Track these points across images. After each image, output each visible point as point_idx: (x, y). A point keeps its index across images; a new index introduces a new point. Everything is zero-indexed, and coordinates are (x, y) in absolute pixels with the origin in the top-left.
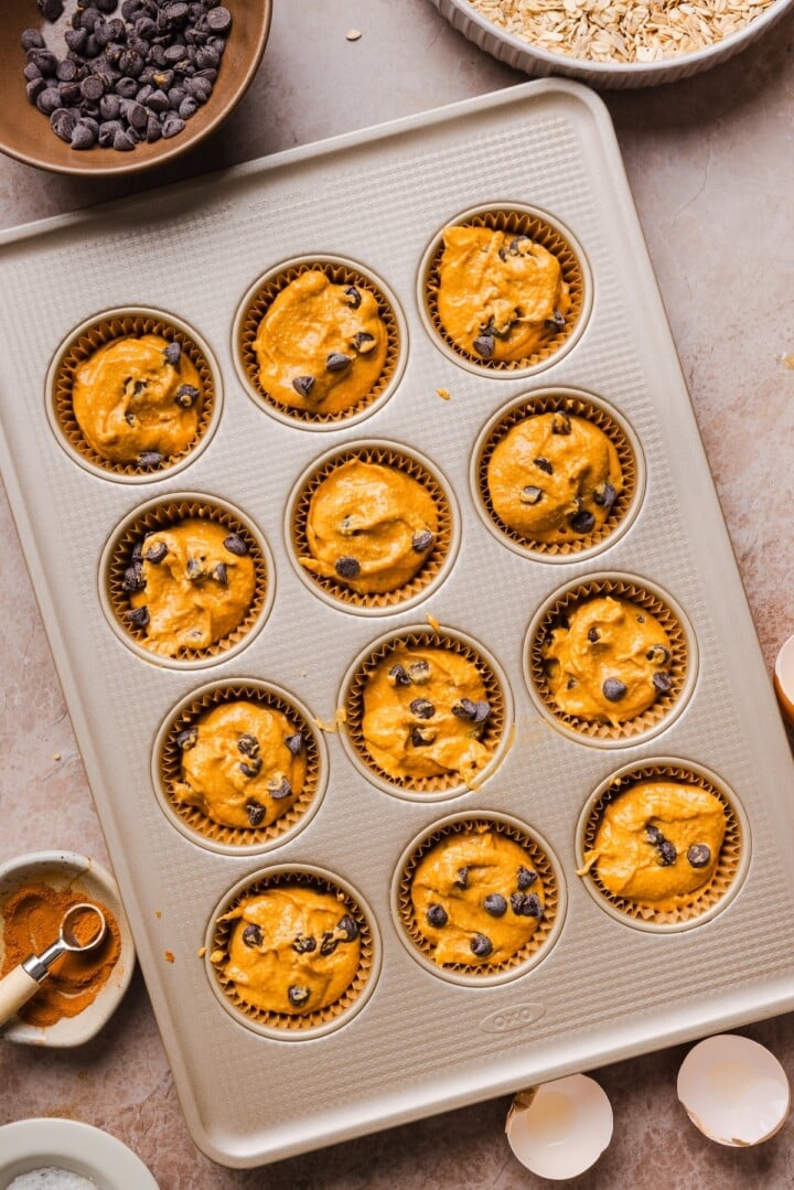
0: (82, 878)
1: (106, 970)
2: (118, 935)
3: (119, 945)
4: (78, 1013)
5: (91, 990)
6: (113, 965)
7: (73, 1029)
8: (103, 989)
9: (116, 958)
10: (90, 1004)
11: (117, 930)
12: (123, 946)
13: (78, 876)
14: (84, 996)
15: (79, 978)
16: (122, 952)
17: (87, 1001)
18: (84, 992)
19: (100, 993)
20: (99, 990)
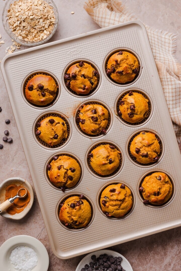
0: (23, 184)
1: (26, 204)
2: (30, 197)
3: (30, 199)
4: (20, 213)
5: (23, 208)
6: (28, 203)
7: (18, 216)
8: (26, 208)
9: (29, 202)
10: (23, 211)
11: (30, 196)
12: (31, 199)
13: (22, 184)
14: (21, 209)
15: (20, 205)
16: (31, 200)
17: (22, 210)
18: (21, 208)
19: (25, 209)
20: (24, 208)
